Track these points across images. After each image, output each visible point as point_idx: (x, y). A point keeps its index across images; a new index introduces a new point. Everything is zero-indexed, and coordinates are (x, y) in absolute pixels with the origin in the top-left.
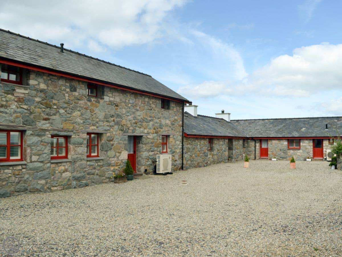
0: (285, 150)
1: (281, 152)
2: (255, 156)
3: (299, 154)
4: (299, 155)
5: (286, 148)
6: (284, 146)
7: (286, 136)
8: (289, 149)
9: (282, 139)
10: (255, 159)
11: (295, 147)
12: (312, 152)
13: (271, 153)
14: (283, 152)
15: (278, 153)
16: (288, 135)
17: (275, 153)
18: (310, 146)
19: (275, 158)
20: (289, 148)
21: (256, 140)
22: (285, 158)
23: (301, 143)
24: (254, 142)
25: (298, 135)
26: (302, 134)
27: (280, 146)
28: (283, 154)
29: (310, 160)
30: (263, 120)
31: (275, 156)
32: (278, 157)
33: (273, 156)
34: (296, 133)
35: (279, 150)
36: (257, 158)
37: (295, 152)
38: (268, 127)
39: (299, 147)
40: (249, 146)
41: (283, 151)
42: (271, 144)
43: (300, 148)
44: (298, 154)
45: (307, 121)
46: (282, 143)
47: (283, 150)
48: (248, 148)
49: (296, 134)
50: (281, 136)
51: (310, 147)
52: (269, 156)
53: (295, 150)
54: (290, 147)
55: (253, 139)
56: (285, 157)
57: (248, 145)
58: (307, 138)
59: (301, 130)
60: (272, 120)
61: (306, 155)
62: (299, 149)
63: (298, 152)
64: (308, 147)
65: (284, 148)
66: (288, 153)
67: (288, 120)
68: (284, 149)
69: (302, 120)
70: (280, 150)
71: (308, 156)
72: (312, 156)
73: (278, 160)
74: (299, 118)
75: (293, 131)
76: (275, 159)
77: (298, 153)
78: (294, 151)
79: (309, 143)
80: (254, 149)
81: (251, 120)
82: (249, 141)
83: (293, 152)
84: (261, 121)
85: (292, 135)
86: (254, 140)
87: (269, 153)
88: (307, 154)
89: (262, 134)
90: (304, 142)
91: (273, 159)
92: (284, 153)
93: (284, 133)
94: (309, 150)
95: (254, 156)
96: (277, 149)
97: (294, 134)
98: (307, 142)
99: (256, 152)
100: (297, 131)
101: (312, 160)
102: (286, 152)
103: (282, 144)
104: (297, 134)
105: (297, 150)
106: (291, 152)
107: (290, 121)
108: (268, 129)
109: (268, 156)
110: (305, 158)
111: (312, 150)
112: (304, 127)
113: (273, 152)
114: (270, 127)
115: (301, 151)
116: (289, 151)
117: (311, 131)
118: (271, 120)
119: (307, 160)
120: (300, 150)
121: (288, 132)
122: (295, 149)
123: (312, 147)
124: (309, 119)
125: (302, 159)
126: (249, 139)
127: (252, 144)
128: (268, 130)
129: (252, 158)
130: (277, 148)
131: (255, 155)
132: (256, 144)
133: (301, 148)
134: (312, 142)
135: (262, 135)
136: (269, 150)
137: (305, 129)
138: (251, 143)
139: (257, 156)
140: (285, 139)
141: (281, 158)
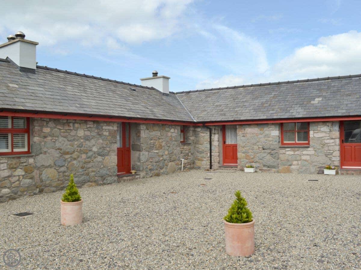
0: (274, 150)
1: (265, 152)
2: (211, 163)
3: (308, 158)
4: (306, 160)
5: (276, 144)
6: (270, 139)
7: (275, 117)
8: (283, 146)
9: (267, 124)
10: (211, 168)
11: (297, 142)
12: (337, 153)
13: (243, 155)
14: (269, 153)
15: (257, 155)
16: (279, 114)
17: (252, 157)
18: (332, 139)
19: (252, 167)
20: (282, 143)
21: (211, 127)
22: (274, 167)
23: (311, 133)
24: (209, 133)
25: (305, 113)
26: (314, 110)
27: (263, 140)
28: (268, 157)
29: (333, 172)
30: (235, 88)
31: (253, 162)
32: (258, 165)
33: (247, 163)
34: (300, 110)
35: (261, 149)
36: (215, 165)
37: (296, 153)
38: (242, 100)
39: (307, 142)
40: (198, 141)
41: (269, 151)
42: (244, 136)
43: (309, 144)
44: (304, 158)
45: (325, 85)
46: (267, 132)
47: (269, 149)
48: (197, 146)
49: (299, 112)
50: (265, 117)
51: (332, 141)
52: (238, 161)
53: (296, 149)
54: (285, 142)
55: (205, 125)
56: (275, 164)
57: (197, 139)
58: (324, 120)
59: (312, 102)
60: (252, 88)
61: (322, 160)
62: (307, 146)
63: (304, 152)
64: (328, 141)
65: (273, 145)
66: (281, 156)
67: (283, 84)
68: (272, 147)
69: (313, 82)
70: (264, 149)
71: (329, 162)
72: (337, 163)
73: (258, 170)
74: (308, 81)
75: (293, 106)
76: (252, 170)
77: (304, 155)
78: (294, 151)
79: (331, 131)
80: (209, 146)
81: (212, 90)
82: (199, 129)
83: (292, 153)
84: (231, 90)
85: (291, 114)
86: (207, 127)
87: (239, 155)
88: (324, 157)
89: (225, 115)
90: (319, 129)
91: (247, 170)
92: (272, 154)
93: (273, 110)
94: (331, 148)
95: (209, 161)
96: (256, 147)
97: (295, 111)
98: (325, 129)
99: (212, 154)
100: (302, 105)
101: (337, 173)
102: (277, 152)
103: (267, 136)
104: (303, 110)
105: (301, 149)
106: (287, 153)
107: (289, 86)
108: (239, 105)
109: (237, 163)
110: (320, 167)
111: (338, 148)
112: (319, 97)
113: (249, 153)
114: (244, 100)
115: (310, 151)
116: (283, 151)
117: (334, 104)
118: (249, 88)
119: (326, 172)
120: (309, 149)
121: (281, 109)
122: (296, 146)
123: (338, 141)
124: (329, 81)
125: (313, 169)
126: (199, 127)
127: (204, 135)
128: (238, 107)
129: (205, 166)
130: (255, 144)
131: (211, 160)
132: (212, 137)
133: (311, 143)
134: (336, 128)
135: (224, 117)
136: (239, 149)
137: (320, 99)
138: (202, 135)
139: (214, 162)
140: (273, 124)
141: (264, 166)
